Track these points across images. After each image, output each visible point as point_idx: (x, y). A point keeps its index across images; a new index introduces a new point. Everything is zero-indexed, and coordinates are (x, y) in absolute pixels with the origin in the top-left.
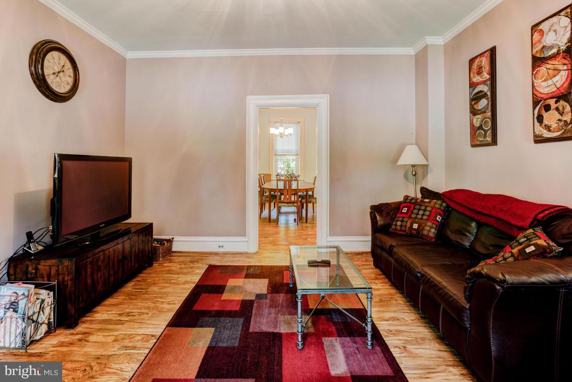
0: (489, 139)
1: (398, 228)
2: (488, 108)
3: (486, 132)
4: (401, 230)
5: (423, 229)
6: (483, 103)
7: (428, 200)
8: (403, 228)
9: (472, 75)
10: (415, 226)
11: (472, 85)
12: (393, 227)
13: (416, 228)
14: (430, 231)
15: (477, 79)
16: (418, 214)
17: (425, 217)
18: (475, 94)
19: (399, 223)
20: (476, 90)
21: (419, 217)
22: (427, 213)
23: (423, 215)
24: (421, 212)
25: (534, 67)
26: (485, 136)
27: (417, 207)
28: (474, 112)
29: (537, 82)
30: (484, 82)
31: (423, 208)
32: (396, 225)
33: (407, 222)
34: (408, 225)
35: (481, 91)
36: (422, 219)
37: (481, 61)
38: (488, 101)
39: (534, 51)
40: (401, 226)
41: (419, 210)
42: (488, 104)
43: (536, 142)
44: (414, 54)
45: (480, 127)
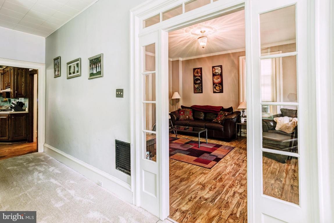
0: (201, 91)
1: (182, 118)
3: (200, 89)
5: (190, 117)
6: (199, 82)
7: (187, 109)
8: (184, 118)
9: (195, 73)
10: (187, 117)
11: (194, 76)
12: (180, 118)
14: (192, 118)
15: (196, 75)
16: (186, 113)
17: (189, 114)
18: (196, 79)
19: (182, 117)
21: (187, 114)
22: (189, 113)
23: (188, 113)
25: (213, 76)
26: (199, 90)
27: (185, 111)
28: (195, 83)
29: (214, 79)
30: (199, 76)
31: (187, 111)
33: (184, 116)
35: (198, 78)
37: (198, 70)
39: (213, 72)
40: (183, 118)
41: (186, 112)
43: (214, 93)
44: (172, 61)
45: (198, 88)
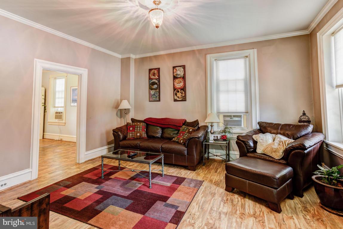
0: (158, 99)
2: (157, 88)
3: (156, 97)
4: (132, 138)
5: (142, 135)
6: (155, 86)
7: (139, 123)
8: (133, 136)
9: (150, 75)
11: (150, 79)
12: (128, 137)
13: (139, 135)
14: (144, 135)
15: (152, 77)
16: (137, 129)
17: (141, 130)
18: (152, 82)
19: (131, 135)
20: (152, 81)
21: (138, 130)
23: (140, 129)
24: (138, 128)
25: (174, 79)
26: (156, 98)
27: (136, 126)
28: (151, 89)
29: (175, 84)
30: (156, 79)
31: (139, 126)
32: (130, 136)
33: (134, 134)
34: (135, 135)
35: (154, 82)
36: (140, 131)
37: (155, 71)
38: (158, 86)
39: (174, 74)
40: (132, 136)
41: (137, 128)
42: (158, 87)
43: (174, 101)
44: (121, 58)
45: (154, 95)
